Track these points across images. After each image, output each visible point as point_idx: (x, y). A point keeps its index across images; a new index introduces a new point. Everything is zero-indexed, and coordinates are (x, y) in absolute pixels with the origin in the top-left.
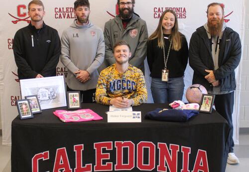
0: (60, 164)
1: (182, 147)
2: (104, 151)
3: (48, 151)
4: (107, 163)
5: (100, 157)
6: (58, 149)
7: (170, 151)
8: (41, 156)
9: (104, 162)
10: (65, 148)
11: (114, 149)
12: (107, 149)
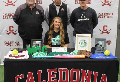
0: (30, 80)
1: (94, 72)
2: (53, 73)
3: (23, 74)
4: (54, 79)
5: (50, 76)
6: (28, 73)
7: (87, 74)
8: (19, 76)
9: (53, 79)
10: (32, 72)
11: (58, 72)
12: (54, 73)
